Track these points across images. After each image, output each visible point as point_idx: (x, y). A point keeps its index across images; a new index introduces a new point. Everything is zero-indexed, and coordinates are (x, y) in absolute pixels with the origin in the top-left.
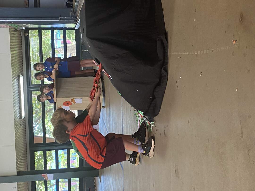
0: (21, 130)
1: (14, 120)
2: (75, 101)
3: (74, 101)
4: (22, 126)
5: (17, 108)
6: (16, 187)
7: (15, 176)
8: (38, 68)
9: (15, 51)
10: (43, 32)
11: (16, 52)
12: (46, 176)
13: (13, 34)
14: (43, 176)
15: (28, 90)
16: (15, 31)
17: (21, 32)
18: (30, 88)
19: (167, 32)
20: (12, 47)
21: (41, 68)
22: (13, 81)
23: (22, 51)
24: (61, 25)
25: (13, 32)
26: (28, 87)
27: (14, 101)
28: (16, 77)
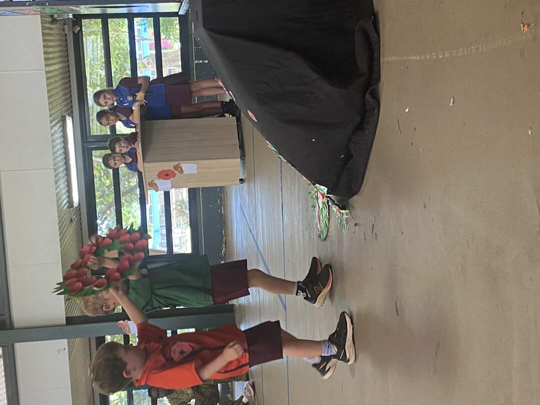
0: (71, 230)
1: (58, 210)
2: (181, 169)
3: (179, 169)
4: (73, 224)
5: (62, 186)
6: (64, 349)
7: (62, 325)
8: (102, 101)
9: (53, 64)
10: (111, 22)
11: (57, 67)
12: (126, 325)
13: (50, 29)
14: (120, 326)
15: (83, 148)
16: (52, 22)
17: (65, 24)
18: (87, 144)
19: (378, 12)
20: (47, 56)
21: (108, 100)
22: (52, 128)
23: (68, 66)
24: (149, 8)
25: (48, 25)
26: (83, 141)
27: (55, 170)
28: (57, 121)
